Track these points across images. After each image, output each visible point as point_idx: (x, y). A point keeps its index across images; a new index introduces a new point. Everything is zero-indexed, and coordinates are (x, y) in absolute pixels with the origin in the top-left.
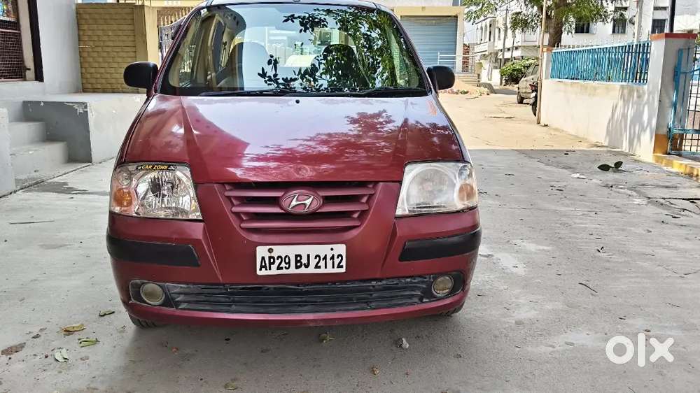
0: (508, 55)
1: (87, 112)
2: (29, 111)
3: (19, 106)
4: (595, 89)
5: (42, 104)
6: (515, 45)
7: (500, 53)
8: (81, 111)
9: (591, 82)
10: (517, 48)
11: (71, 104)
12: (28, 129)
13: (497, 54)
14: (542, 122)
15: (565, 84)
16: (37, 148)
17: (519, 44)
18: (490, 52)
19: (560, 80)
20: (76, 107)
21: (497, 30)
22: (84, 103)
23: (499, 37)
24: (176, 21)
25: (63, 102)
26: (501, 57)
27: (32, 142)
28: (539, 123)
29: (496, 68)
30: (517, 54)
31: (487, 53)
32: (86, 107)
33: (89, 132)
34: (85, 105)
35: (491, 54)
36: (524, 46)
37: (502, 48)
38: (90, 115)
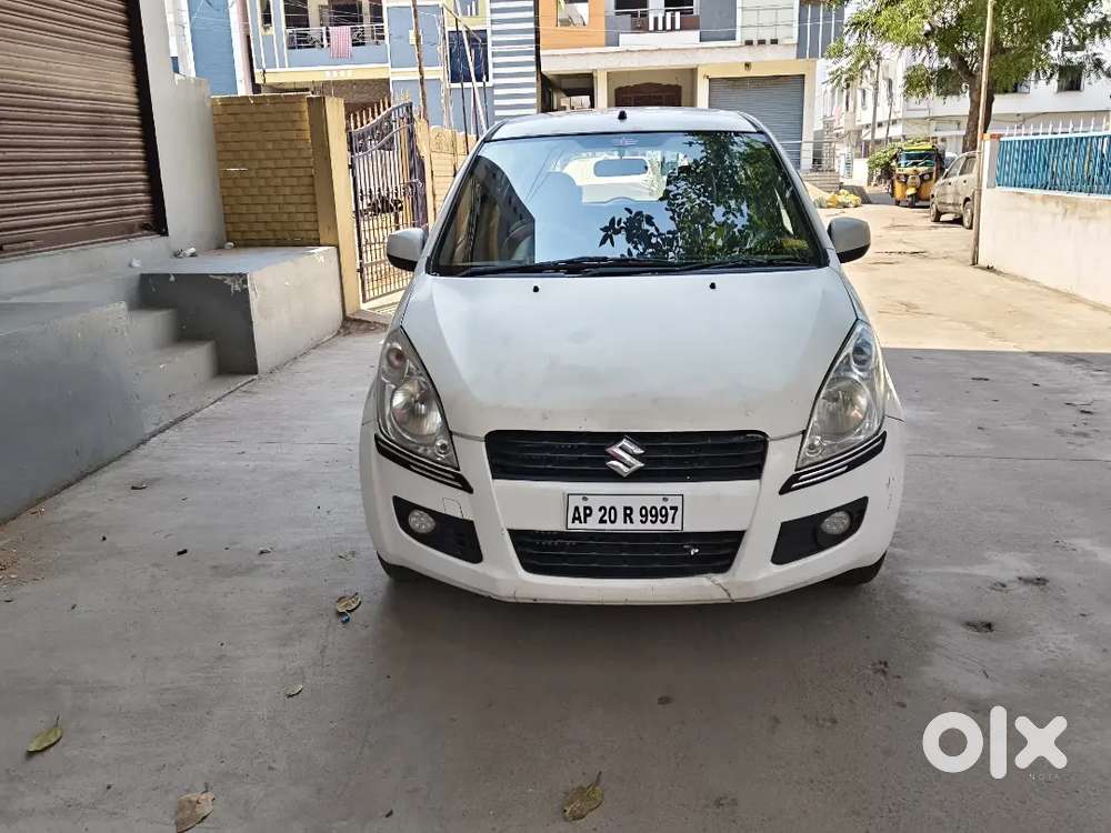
0: (880, 134)
1: (247, 289)
2: (150, 292)
3: (135, 284)
4: (1093, 208)
5: (172, 278)
6: (893, 117)
7: (864, 132)
8: (237, 288)
9: (1083, 196)
10: (894, 122)
11: (219, 277)
12: (153, 323)
13: (860, 132)
14: (982, 261)
15: (1032, 198)
16: (170, 359)
17: (900, 116)
18: (849, 129)
19: (1017, 190)
20: (228, 281)
21: (859, 94)
22: (240, 275)
23: (863, 104)
24: (368, 122)
25: (207, 275)
26: (869, 137)
27: (161, 347)
28: (975, 263)
29: (859, 156)
30: (896, 131)
31: (843, 131)
32: (245, 282)
33: (251, 323)
34: (243, 278)
35: (849, 132)
36: (907, 120)
37: (870, 121)
38: (251, 293)
